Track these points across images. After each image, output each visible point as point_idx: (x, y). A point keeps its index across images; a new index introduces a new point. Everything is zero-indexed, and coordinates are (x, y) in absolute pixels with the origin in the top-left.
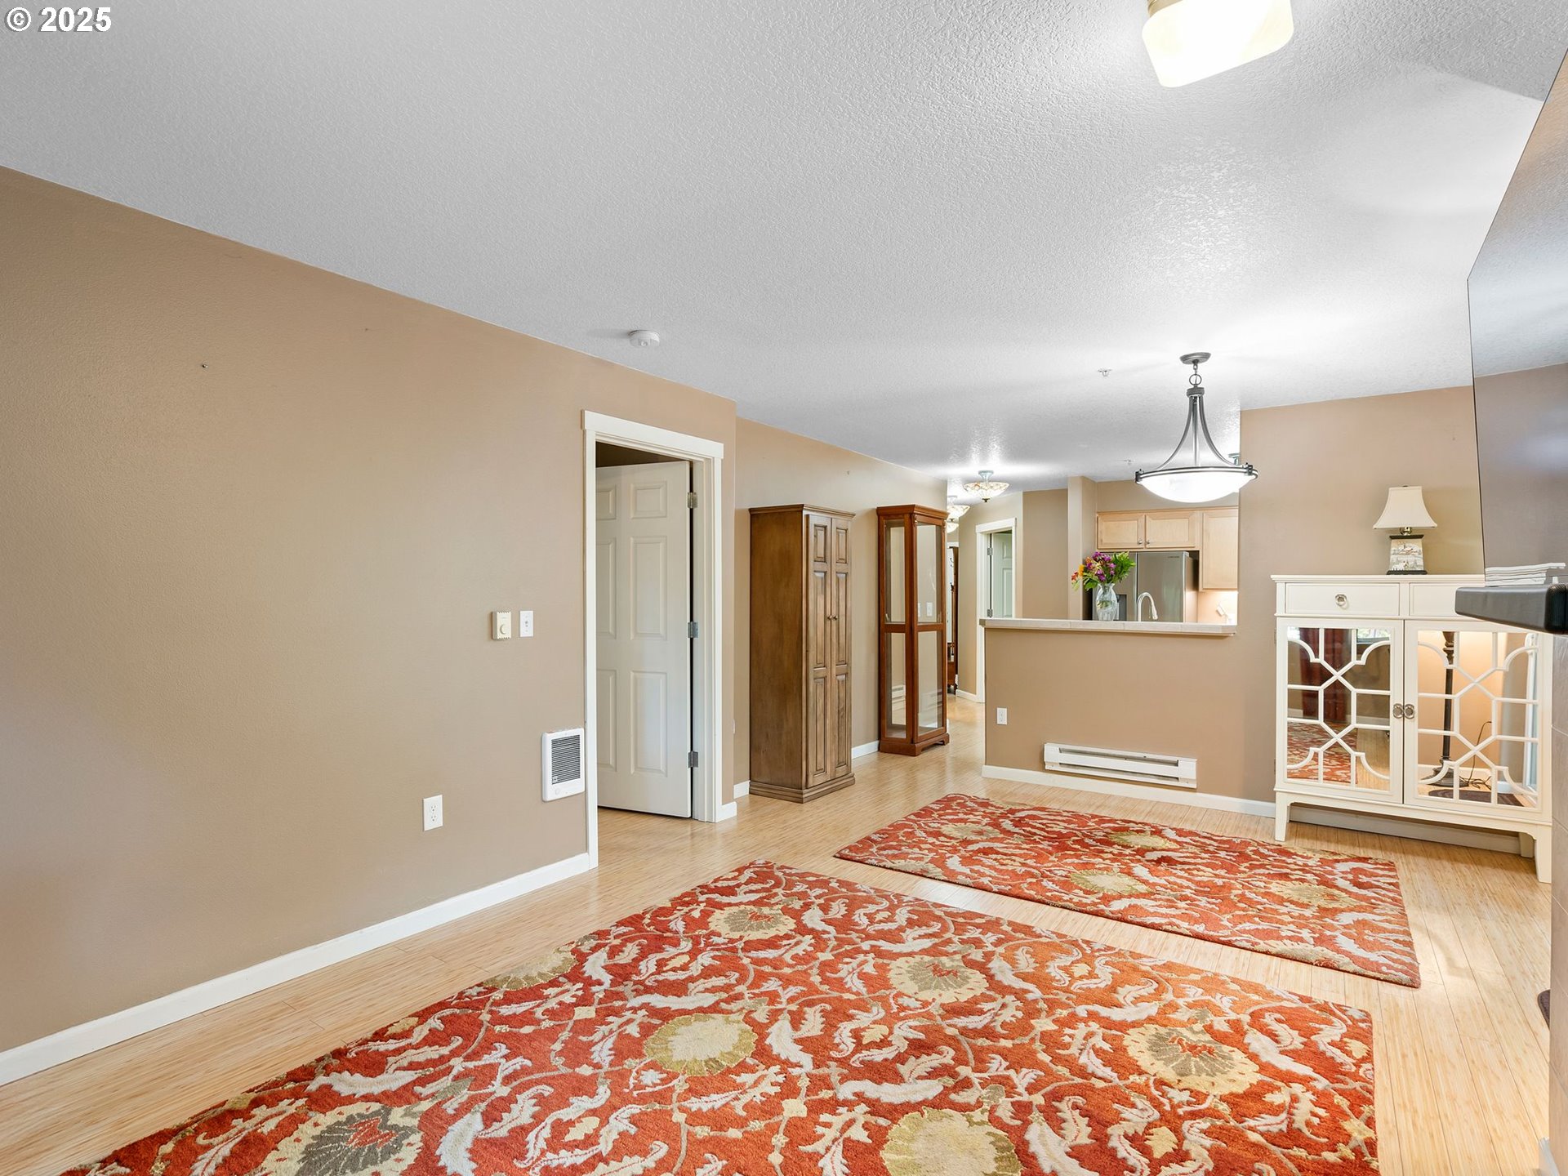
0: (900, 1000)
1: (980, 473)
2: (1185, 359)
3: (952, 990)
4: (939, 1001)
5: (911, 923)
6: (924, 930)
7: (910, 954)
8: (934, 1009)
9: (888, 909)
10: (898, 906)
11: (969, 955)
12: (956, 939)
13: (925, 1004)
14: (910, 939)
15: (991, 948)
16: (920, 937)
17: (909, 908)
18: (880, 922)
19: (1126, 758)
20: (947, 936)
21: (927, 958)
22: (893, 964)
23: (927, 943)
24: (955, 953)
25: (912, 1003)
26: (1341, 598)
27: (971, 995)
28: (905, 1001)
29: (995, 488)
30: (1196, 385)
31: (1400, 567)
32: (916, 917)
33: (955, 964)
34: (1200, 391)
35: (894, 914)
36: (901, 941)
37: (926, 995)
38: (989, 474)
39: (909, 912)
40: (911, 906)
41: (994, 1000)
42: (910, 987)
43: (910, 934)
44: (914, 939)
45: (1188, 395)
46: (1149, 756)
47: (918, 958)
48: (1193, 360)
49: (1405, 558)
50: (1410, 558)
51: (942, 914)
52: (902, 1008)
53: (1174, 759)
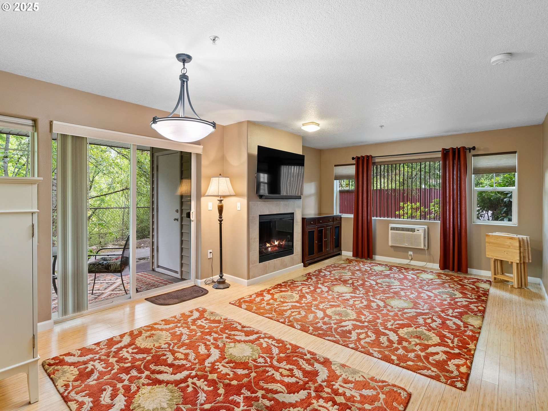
0: (352, 308)
3: (337, 310)
4: (341, 308)
5: (350, 332)
6: (344, 329)
7: (349, 320)
8: (343, 306)
9: (361, 339)
10: (356, 341)
11: (329, 319)
12: (332, 325)
13: (345, 308)
14: (350, 325)
15: (321, 321)
16: (346, 326)
17: (351, 340)
18: (363, 333)
20: (335, 326)
21: (344, 319)
22: (355, 317)
23: (343, 324)
24: (334, 320)
25: (349, 308)
27: (332, 309)
28: (350, 308)
32: (348, 335)
33: (335, 316)
35: (358, 336)
36: (353, 325)
37: (344, 309)
39: (351, 338)
40: (350, 341)
41: (325, 308)
42: (349, 311)
43: (350, 327)
44: (348, 325)
47: (347, 319)
48: (184, 58)
51: (336, 336)
52: (351, 307)
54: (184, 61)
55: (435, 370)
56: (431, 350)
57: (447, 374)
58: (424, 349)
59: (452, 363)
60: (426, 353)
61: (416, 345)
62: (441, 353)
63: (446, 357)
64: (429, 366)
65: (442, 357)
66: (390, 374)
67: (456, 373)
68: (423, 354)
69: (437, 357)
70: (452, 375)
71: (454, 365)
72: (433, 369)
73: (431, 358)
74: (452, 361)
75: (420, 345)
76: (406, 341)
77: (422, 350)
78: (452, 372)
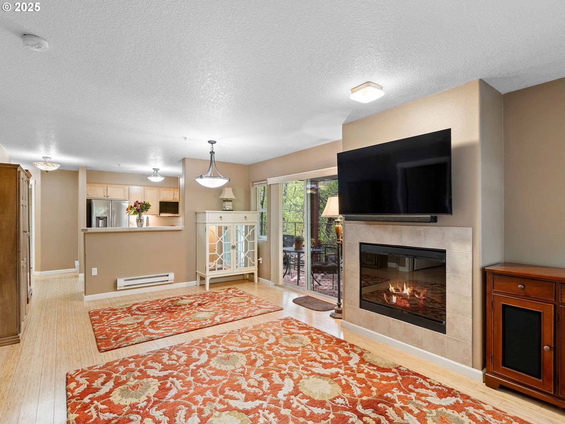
1: (43, 157)
2: (209, 142)
19: (149, 278)
26: (221, 217)
29: (55, 166)
30: (212, 150)
31: (228, 209)
34: (214, 153)
38: (49, 159)
45: (210, 153)
46: (159, 275)
48: (212, 142)
49: (228, 207)
50: (229, 206)
53: (167, 274)
54: (212, 143)
55: (95, 371)
56: (111, 384)
57: (85, 373)
58: (117, 381)
59: (85, 384)
60: (112, 378)
61: (128, 380)
62: (100, 386)
63: (93, 386)
64: (102, 370)
65: (97, 384)
66: (122, 352)
67: (78, 378)
68: (114, 375)
69: (101, 380)
70: (80, 375)
71: (83, 384)
72: (98, 370)
73: (105, 376)
74: (86, 387)
75: (124, 381)
76: (138, 378)
77: (118, 378)
78: (81, 377)
